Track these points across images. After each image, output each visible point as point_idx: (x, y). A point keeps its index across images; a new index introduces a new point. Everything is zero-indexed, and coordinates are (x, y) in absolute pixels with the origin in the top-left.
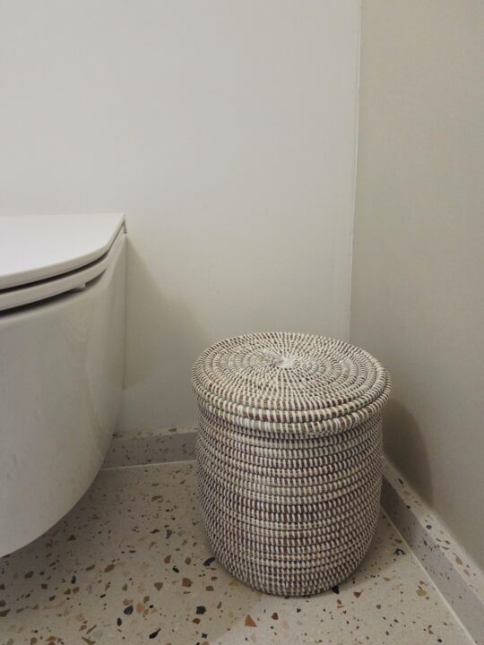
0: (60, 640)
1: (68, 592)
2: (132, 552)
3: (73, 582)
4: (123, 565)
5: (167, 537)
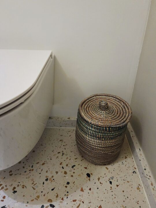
0: (26, 186)
1: (30, 170)
2: (51, 159)
3: (32, 167)
4: (47, 163)
5: (62, 156)
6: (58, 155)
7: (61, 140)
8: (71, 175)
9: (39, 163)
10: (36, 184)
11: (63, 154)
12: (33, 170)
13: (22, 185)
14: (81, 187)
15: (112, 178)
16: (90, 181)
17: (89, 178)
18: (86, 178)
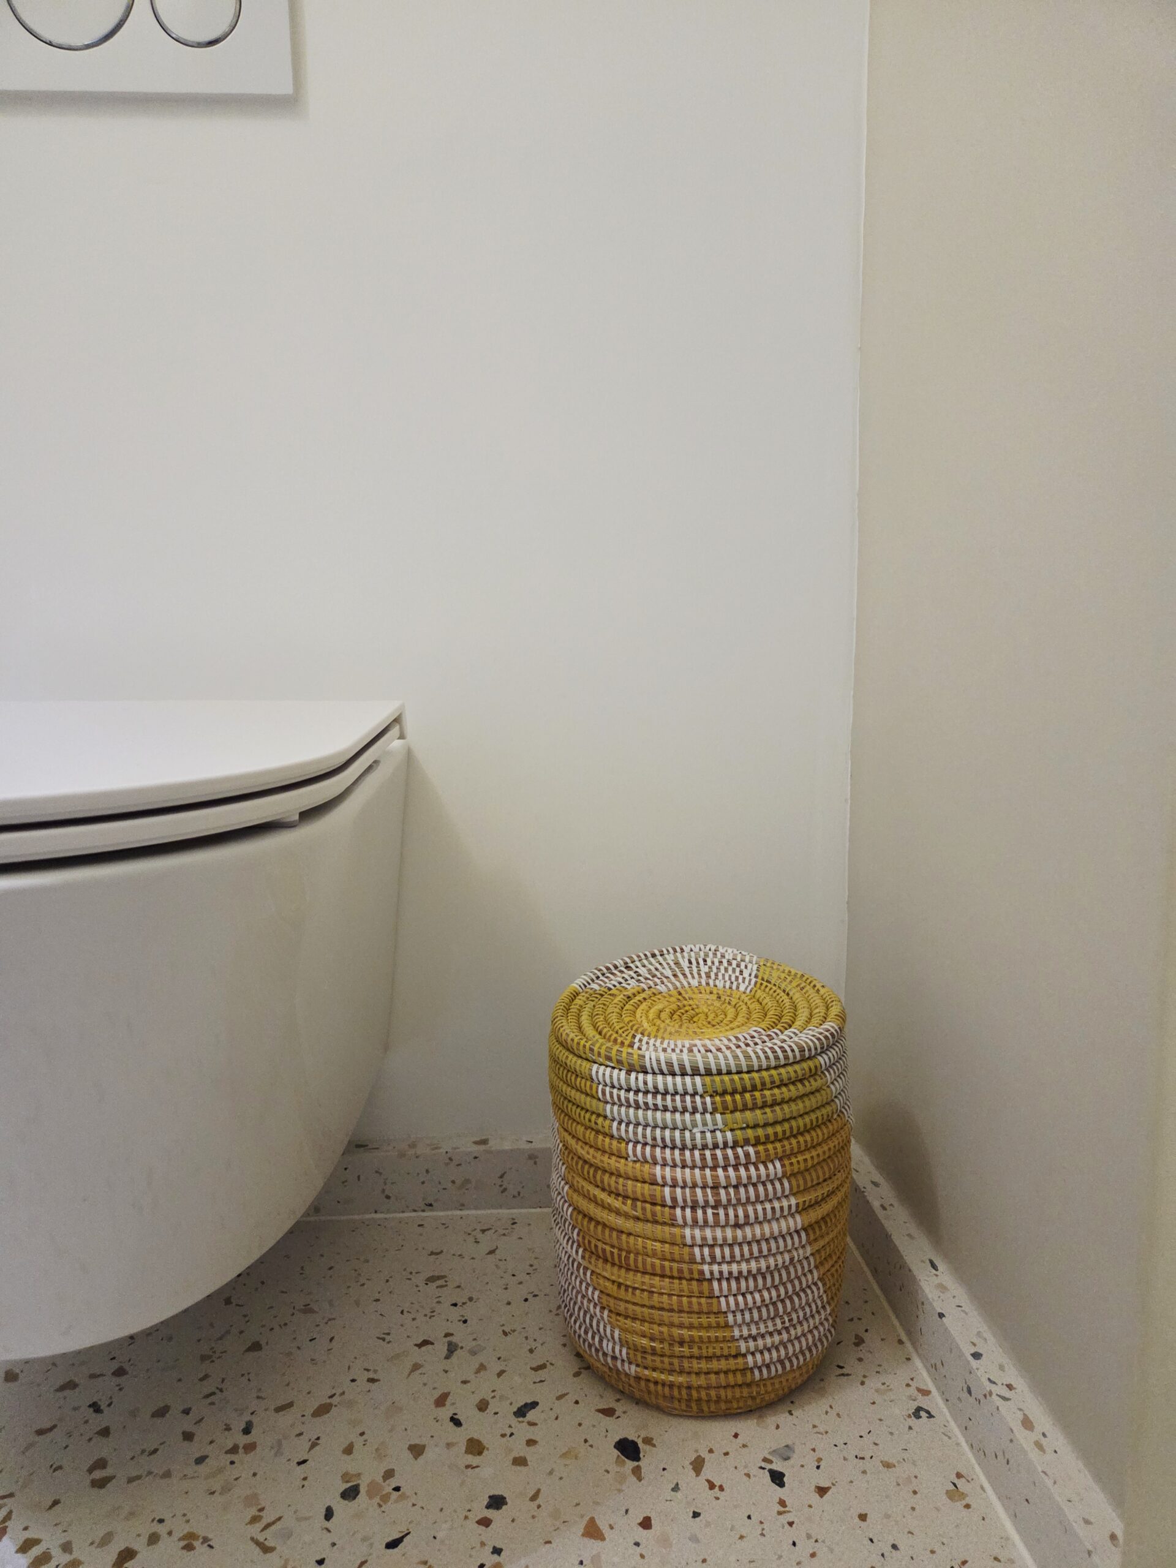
0: (206, 1540)
1: (234, 1450)
2: (372, 1380)
3: (247, 1431)
4: (351, 1404)
5: (447, 1357)
6: (417, 1355)
7: (431, 1279)
8: (515, 1454)
9: (290, 1405)
10: (279, 1519)
11: (452, 1349)
12: (250, 1448)
13: (178, 1534)
14: (582, 1516)
15: (786, 1453)
16: (640, 1479)
17: (630, 1464)
18: (614, 1468)
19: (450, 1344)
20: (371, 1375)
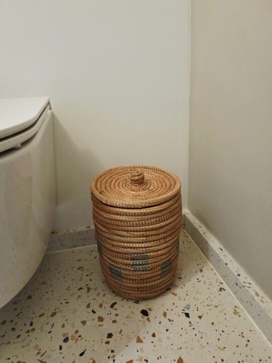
1: (28, 331)
2: (67, 303)
4: (61, 311)
5: (88, 292)
6: (79, 293)
7: (80, 268)
8: (113, 320)
9: (43, 314)
10: (46, 352)
11: (89, 289)
13: (15, 362)
14: (135, 336)
15: (188, 307)
16: (149, 322)
17: (146, 317)
18: (141, 319)
19: (88, 288)
20: (66, 301)
